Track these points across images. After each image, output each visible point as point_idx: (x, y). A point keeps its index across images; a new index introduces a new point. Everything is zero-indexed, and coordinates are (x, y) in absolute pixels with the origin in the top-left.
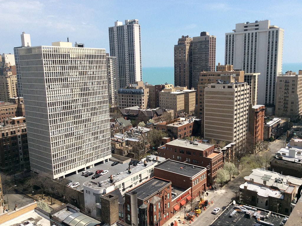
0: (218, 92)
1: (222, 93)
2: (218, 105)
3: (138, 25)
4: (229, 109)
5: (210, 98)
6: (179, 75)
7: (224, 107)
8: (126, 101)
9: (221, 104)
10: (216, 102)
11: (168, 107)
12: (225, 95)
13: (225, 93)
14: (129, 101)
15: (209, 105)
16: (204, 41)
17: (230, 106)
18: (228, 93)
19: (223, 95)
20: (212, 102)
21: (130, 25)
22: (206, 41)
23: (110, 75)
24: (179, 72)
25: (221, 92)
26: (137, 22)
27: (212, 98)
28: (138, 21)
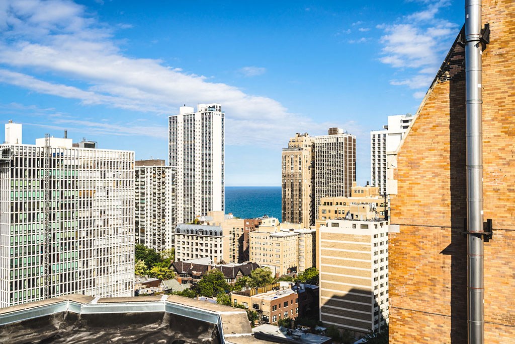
0: (344, 235)
1: (351, 237)
2: (345, 259)
3: (221, 113)
4: (364, 267)
5: (329, 247)
6: (290, 202)
7: (354, 264)
8: (190, 246)
9: (350, 257)
10: (340, 254)
11: (265, 261)
12: (356, 240)
13: (355, 237)
14: (195, 247)
15: (328, 259)
16: (335, 143)
17: (366, 263)
18: (361, 238)
19: (352, 241)
20: (333, 253)
21: (205, 113)
22: (337, 143)
23: (164, 198)
24: (290, 197)
25: (349, 235)
26: (218, 108)
27: (334, 246)
28: (220, 107)
